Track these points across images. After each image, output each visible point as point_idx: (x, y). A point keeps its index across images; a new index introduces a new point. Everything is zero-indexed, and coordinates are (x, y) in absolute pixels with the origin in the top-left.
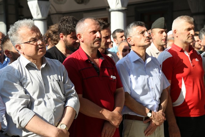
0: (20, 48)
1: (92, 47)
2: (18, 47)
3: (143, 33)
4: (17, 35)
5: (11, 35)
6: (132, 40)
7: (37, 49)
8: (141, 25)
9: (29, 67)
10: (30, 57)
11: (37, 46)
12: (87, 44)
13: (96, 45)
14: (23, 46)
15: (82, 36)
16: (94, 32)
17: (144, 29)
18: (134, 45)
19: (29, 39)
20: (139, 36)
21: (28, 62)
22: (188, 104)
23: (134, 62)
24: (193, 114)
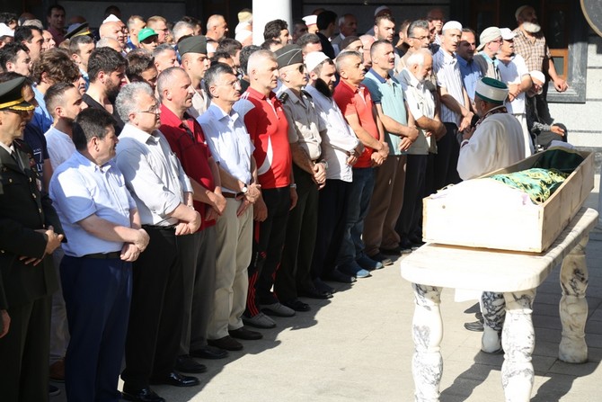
0: (134, 117)
2: (132, 116)
3: (232, 83)
6: (216, 90)
7: (156, 119)
11: (156, 115)
15: (170, 93)
16: (186, 87)
17: (234, 78)
22: (274, 171)
23: (220, 120)
24: (281, 183)
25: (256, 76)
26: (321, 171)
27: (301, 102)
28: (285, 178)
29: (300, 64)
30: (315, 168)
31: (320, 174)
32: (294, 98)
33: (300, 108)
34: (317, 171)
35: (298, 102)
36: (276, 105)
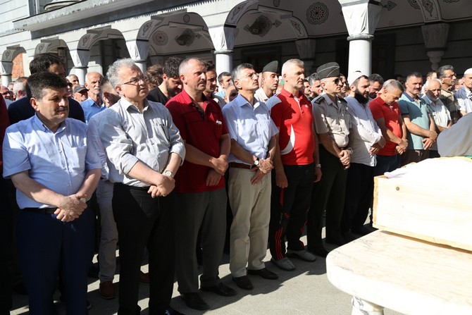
0: (120, 90)
1: (196, 90)
2: (118, 89)
3: (251, 75)
4: (116, 76)
5: (111, 76)
6: (240, 83)
7: (138, 89)
8: (250, 68)
9: (131, 110)
10: (131, 99)
11: (138, 86)
12: (191, 87)
13: (200, 87)
14: (124, 87)
15: (186, 78)
16: (199, 73)
17: (252, 71)
18: (241, 89)
19: (129, 78)
20: (247, 79)
21: (129, 104)
22: (296, 152)
23: (242, 107)
24: (302, 162)
25: (286, 79)
26: (345, 156)
27: (334, 104)
28: (306, 158)
29: (336, 78)
30: (341, 153)
31: (344, 158)
32: (329, 101)
33: (333, 109)
34: (343, 155)
35: (331, 104)
36: (302, 103)
